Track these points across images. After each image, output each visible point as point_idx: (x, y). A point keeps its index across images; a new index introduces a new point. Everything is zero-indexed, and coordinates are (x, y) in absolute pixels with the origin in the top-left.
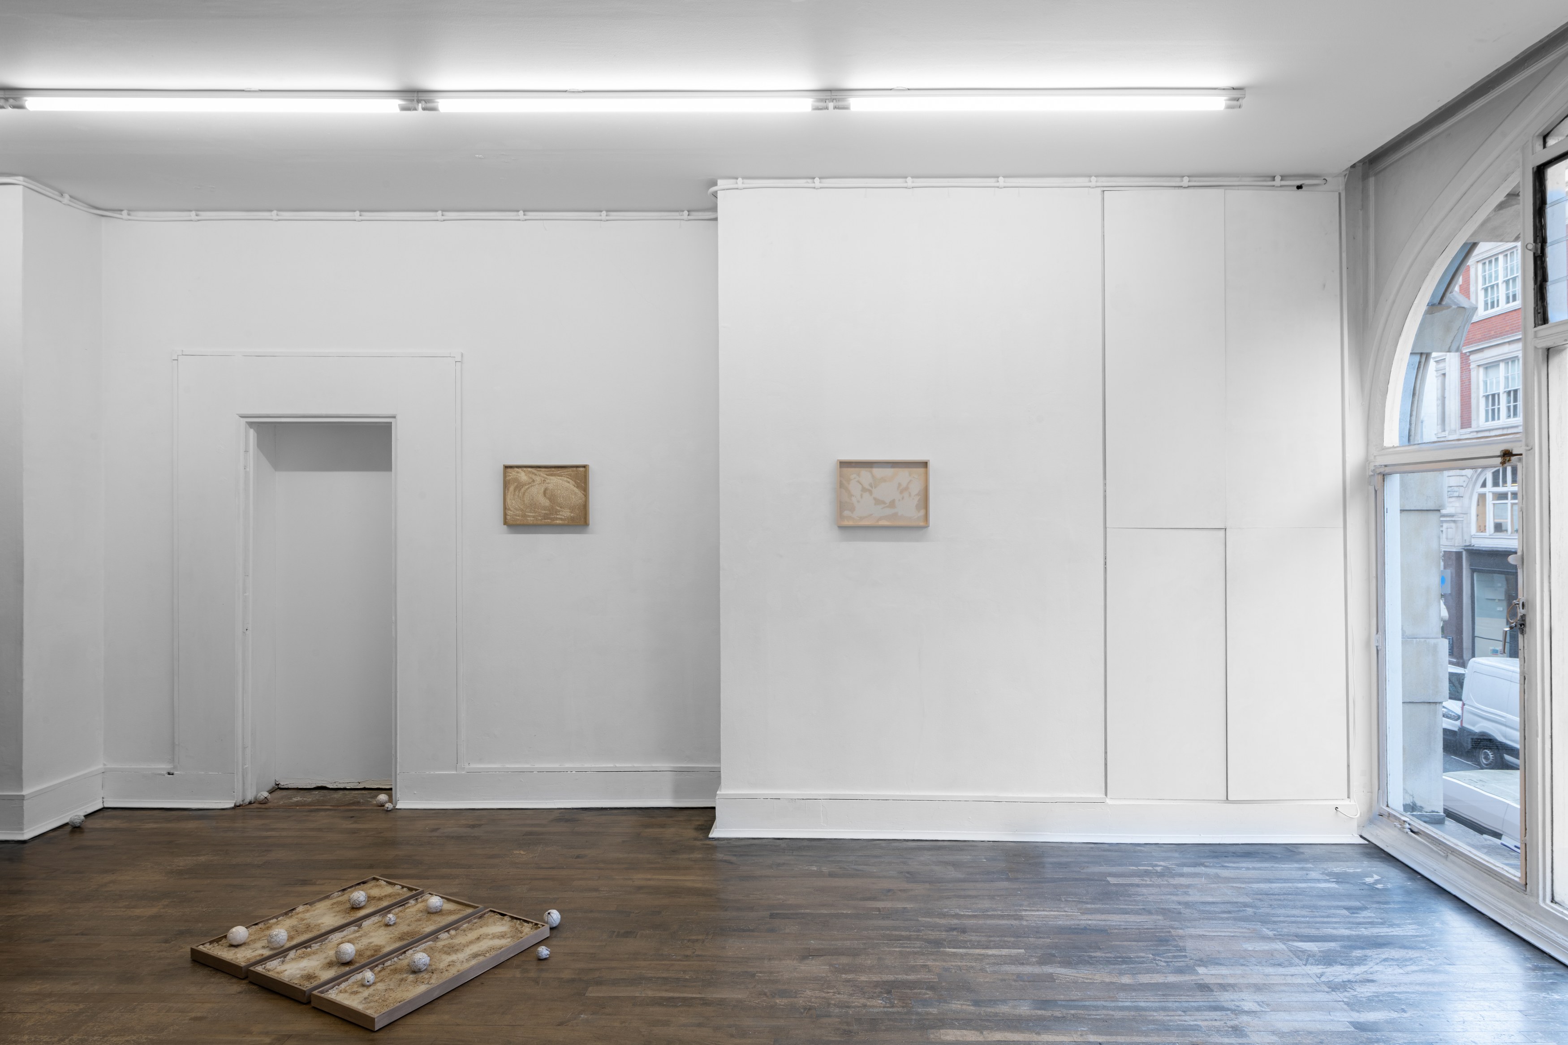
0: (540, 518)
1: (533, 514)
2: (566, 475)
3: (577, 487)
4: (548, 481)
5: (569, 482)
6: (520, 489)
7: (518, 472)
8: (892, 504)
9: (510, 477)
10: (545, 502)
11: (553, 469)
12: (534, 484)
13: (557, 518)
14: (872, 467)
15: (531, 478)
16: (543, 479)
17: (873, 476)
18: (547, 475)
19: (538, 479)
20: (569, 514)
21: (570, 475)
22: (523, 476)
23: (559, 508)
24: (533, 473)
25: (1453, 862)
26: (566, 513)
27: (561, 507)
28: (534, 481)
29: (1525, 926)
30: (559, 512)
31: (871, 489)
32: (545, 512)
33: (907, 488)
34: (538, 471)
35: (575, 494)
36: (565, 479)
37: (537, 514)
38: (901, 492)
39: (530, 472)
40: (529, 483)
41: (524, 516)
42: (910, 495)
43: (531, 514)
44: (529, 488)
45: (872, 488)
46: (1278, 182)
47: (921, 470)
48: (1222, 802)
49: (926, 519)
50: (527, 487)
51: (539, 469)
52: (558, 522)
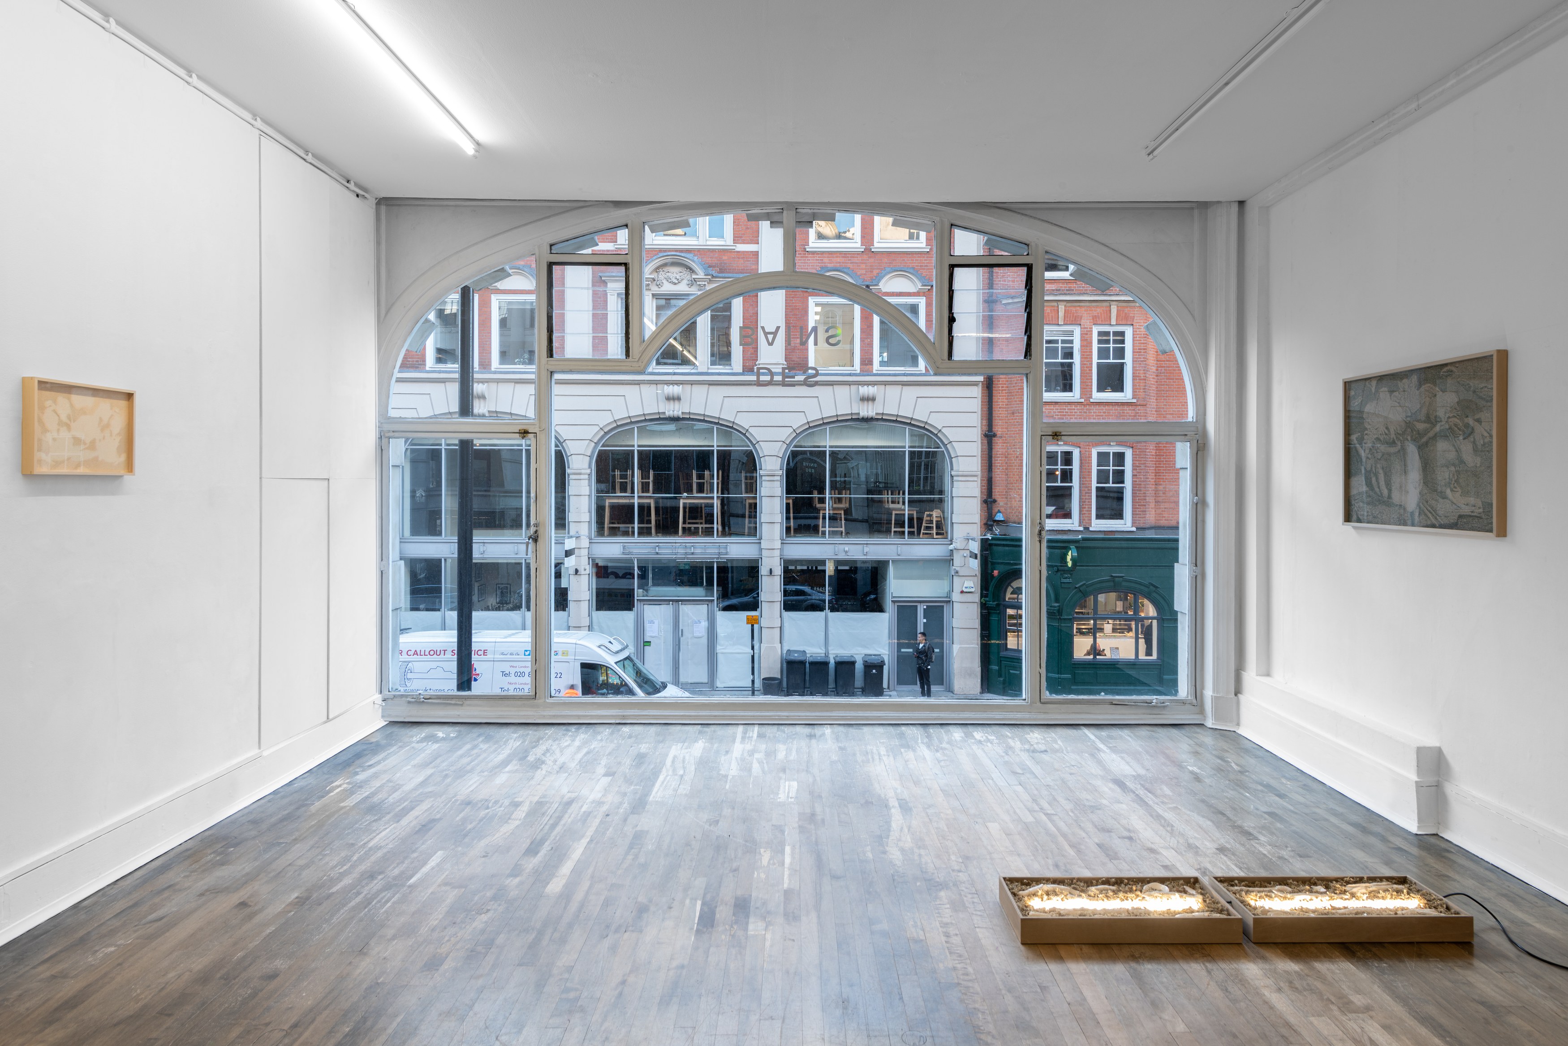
8: (92, 446)
14: (70, 393)
17: (72, 405)
29: (544, 717)
31: (68, 422)
33: (108, 425)
38: (102, 430)
42: (111, 435)
45: (70, 421)
46: (352, 186)
47: (123, 403)
48: (325, 722)
49: (130, 466)
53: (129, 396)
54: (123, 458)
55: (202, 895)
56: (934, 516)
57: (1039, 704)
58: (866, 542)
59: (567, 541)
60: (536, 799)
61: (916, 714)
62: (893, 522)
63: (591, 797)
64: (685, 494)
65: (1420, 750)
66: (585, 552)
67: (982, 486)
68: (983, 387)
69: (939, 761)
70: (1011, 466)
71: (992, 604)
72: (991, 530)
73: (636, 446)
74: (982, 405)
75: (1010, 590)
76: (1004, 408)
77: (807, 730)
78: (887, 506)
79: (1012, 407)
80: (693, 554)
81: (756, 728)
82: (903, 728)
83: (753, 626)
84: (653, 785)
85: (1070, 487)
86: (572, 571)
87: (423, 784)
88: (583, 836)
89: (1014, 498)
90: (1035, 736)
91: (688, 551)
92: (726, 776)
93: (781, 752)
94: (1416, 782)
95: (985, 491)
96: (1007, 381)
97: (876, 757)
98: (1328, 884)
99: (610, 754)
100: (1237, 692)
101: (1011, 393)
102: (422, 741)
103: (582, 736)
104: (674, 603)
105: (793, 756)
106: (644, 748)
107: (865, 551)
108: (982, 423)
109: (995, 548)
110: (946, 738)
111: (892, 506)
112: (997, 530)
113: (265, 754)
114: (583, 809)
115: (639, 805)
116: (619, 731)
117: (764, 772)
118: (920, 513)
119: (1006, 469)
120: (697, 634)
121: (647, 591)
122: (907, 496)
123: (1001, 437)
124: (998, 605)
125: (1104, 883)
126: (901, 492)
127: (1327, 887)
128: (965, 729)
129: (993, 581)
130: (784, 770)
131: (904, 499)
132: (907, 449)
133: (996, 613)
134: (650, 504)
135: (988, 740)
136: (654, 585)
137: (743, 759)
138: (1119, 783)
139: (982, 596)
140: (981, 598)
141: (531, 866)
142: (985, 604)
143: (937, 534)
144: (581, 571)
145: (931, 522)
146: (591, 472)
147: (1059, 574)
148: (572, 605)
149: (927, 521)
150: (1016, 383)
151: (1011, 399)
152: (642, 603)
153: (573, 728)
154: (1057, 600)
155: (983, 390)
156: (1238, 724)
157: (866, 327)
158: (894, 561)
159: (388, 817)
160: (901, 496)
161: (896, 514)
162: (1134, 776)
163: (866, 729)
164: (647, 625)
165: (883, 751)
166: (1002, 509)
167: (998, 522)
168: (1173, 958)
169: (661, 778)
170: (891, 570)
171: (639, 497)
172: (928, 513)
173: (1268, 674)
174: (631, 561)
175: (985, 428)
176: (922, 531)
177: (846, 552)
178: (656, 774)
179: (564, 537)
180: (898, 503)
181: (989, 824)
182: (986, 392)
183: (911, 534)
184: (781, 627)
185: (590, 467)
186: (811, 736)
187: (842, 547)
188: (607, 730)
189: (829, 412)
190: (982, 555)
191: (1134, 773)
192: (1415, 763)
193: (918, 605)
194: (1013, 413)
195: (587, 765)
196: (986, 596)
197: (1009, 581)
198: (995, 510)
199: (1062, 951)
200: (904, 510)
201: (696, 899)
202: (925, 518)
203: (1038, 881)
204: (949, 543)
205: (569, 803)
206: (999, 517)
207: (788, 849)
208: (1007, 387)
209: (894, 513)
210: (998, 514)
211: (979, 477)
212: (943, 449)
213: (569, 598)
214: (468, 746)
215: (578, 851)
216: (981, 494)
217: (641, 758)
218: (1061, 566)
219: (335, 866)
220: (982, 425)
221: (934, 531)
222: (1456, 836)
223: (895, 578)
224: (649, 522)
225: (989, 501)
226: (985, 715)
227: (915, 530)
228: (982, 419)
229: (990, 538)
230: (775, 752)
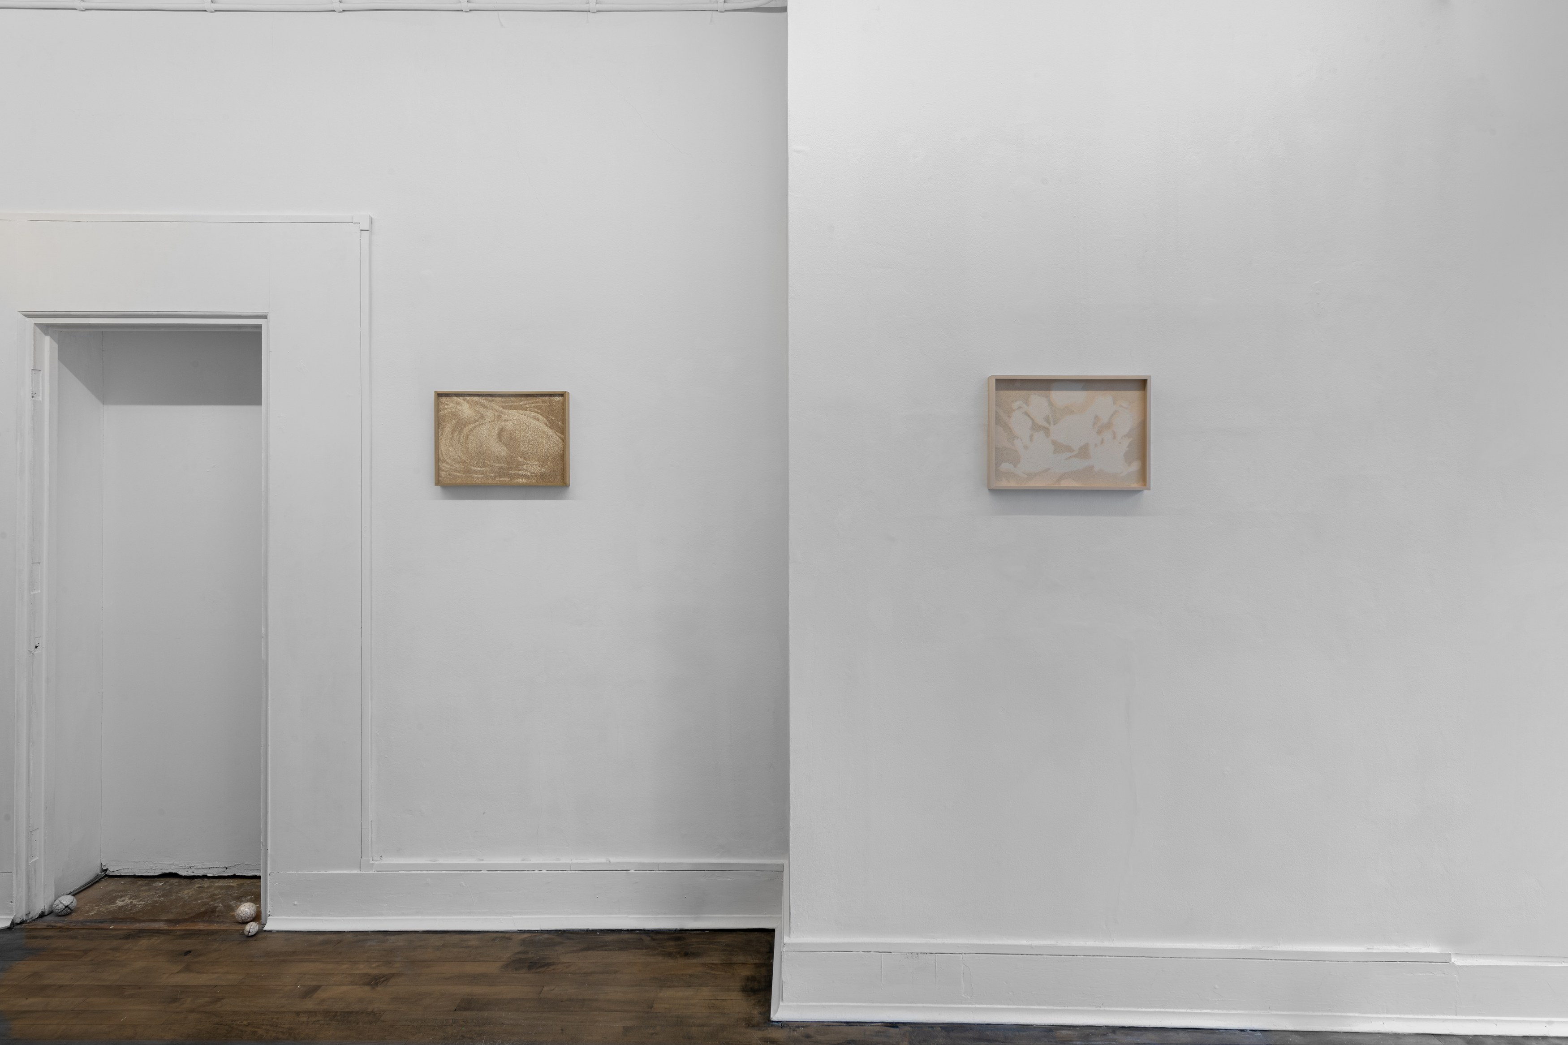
0: (492, 475)
1: (482, 469)
2: (534, 407)
3: (551, 427)
4: (505, 417)
5: (538, 419)
6: (462, 430)
7: (457, 403)
8: (1084, 453)
9: (446, 411)
11: (513, 399)
12: (484, 422)
13: (519, 475)
14: (1049, 389)
15: (478, 412)
16: (497, 414)
17: (1051, 404)
18: (503, 407)
19: (489, 414)
20: (537, 468)
21: (540, 408)
22: (465, 409)
23: (521, 460)
24: (481, 405)
26: (533, 468)
27: (525, 459)
28: (482, 417)
30: (523, 465)
31: (1046, 425)
32: (500, 465)
33: (1109, 425)
34: (490, 401)
35: (548, 437)
36: (532, 414)
37: (487, 469)
38: (1099, 432)
39: (477, 403)
40: (475, 421)
41: (467, 471)
42: (1114, 438)
43: (479, 469)
44: (475, 427)
45: (1049, 423)
49: (1143, 478)
50: (473, 426)
51: (491, 399)
52: (521, 481)
53: (1142, 384)
54: (1135, 466)
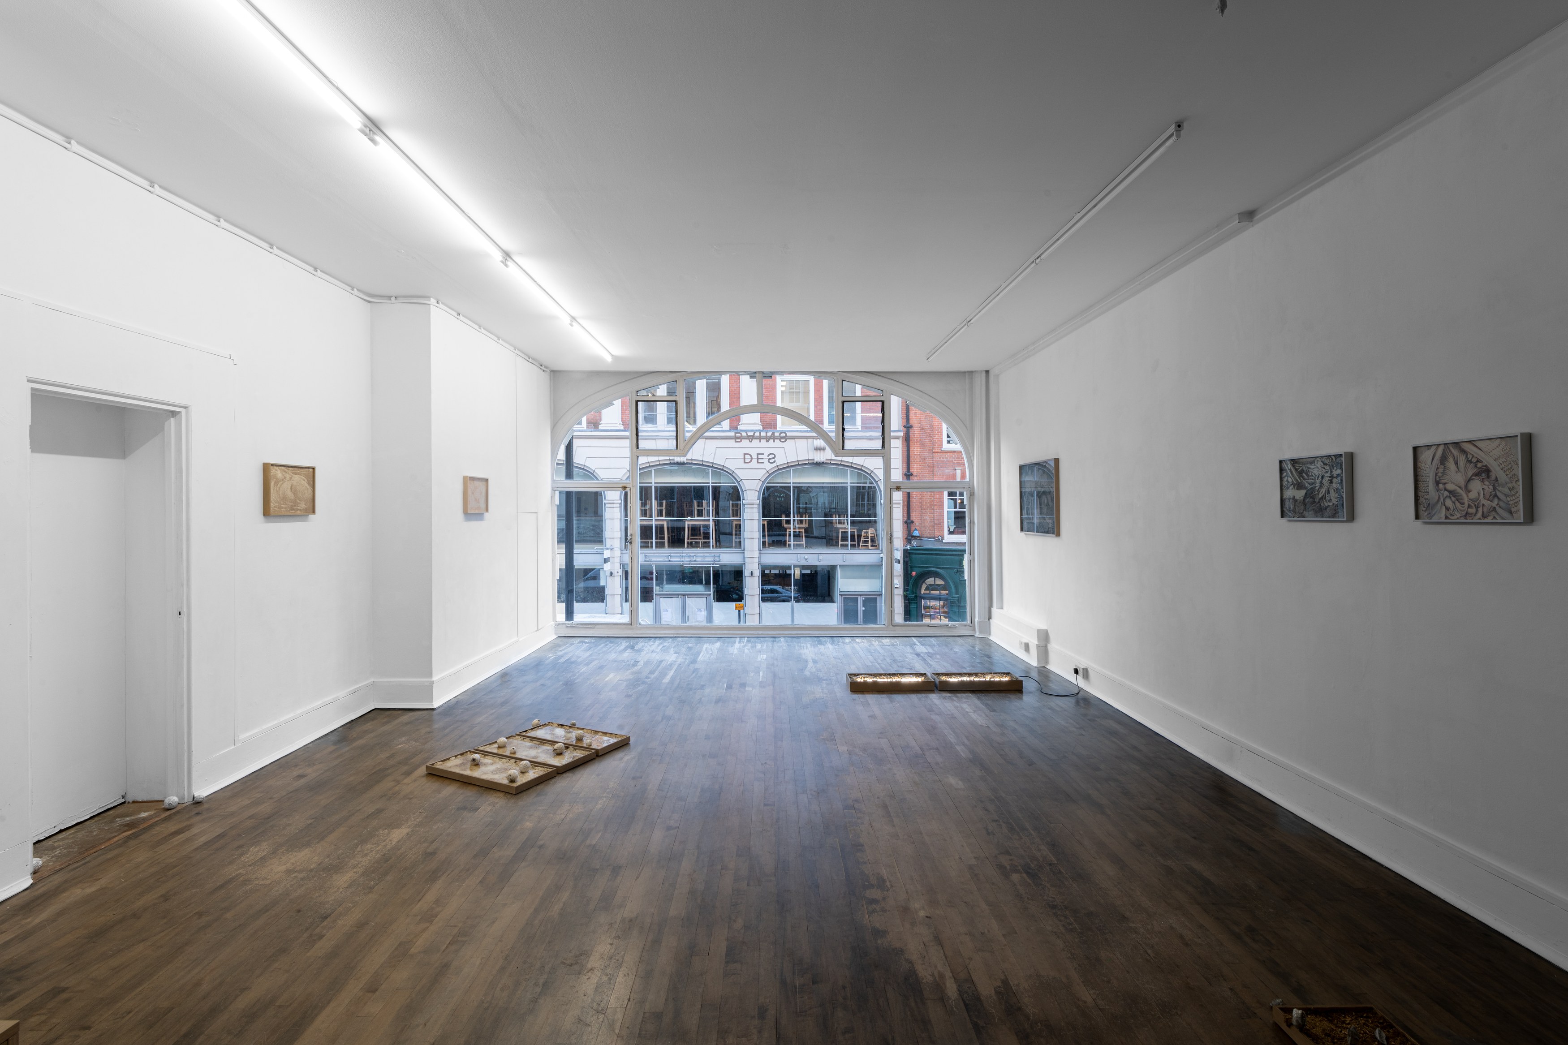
0: (288, 510)
2: (303, 474)
3: (309, 485)
4: (293, 478)
5: (304, 480)
6: (277, 485)
7: (276, 470)
8: (479, 502)
9: (272, 474)
10: (290, 495)
11: (296, 469)
12: (286, 481)
13: (298, 510)
14: (475, 481)
15: (284, 475)
16: (290, 477)
17: (475, 486)
18: (293, 473)
19: (287, 477)
21: (305, 474)
22: (279, 474)
23: (299, 501)
24: (286, 471)
25: (597, 628)
26: (303, 505)
28: (285, 478)
30: (299, 504)
31: (474, 492)
32: (291, 505)
33: (483, 493)
35: (308, 490)
36: (303, 477)
37: (287, 506)
39: (283, 470)
40: (283, 480)
41: (280, 508)
42: (483, 497)
43: (284, 506)
46: (543, 368)
47: (484, 483)
48: (536, 631)
49: (487, 510)
50: (281, 483)
51: (288, 468)
52: (298, 512)
53: (487, 480)
54: (485, 506)
55: (524, 682)
56: (869, 533)
57: (891, 626)
58: (820, 552)
59: (605, 552)
60: (646, 660)
61: (828, 632)
62: (840, 538)
63: (671, 660)
64: (689, 518)
65: (1039, 631)
66: (617, 560)
67: (903, 511)
68: (902, 440)
69: (835, 649)
70: (924, 497)
71: (912, 596)
72: (910, 543)
73: (653, 483)
74: (902, 453)
75: (924, 586)
76: (918, 455)
77: (772, 639)
78: (835, 526)
79: (924, 455)
80: (695, 561)
81: (746, 638)
82: (821, 638)
83: (739, 611)
84: (699, 656)
85: (964, 512)
86: (609, 574)
87: (590, 656)
88: (672, 669)
89: (927, 520)
90: (886, 641)
91: (692, 559)
92: (733, 654)
93: (759, 646)
94: (1037, 645)
95: (906, 515)
96: (920, 436)
97: (805, 648)
98: (976, 675)
99: (674, 647)
100: (990, 618)
101: (922, 444)
102: (579, 643)
103: (658, 641)
104: (682, 596)
105: (765, 647)
106: (690, 645)
107: (820, 559)
108: (902, 465)
109: (914, 556)
110: (841, 641)
111: (839, 526)
112: (914, 543)
113: (520, 640)
114: (668, 663)
115: (694, 661)
116: (676, 639)
117: (750, 652)
118: (860, 531)
119: (920, 499)
120: (699, 619)
121: (662, 588)
122: (849, 519)
123: (916, 476)
124: (916, 597)
125: (888, 675)
126: (846, 515)
127: (976, 676)
128: (852, 638)
129: (912, 579)
130: (760, 652)
131: (847, 520)
132: (849, 485)
133: (915, 603)
134: (664, 525)
135: (863, 642)
136: (667, 584)
137: (740, 648)
138: (918, 655)
139: (905, 590)
140: (904, 592)
141: (653, 677)
142: (907, 596)
143: (872, 546)
144: (615, 573)
145: (867, 537)
146: (621, 502)
147: (958, 574)
148: (608, 598)
149: (864, 536)
150: (926, 437)
151: (922, 448)
152: (659, 597)
153: (653, 639)
154: (957, 593)
155: (903, 442)
156: (990, 635)
157: (818, 397)
158: (840, 566)
159: (582, 665)
160: (846, 518)
161: (842, 532)
162: (926, 653)
163: (801, 638)
164: (663, 614)
165: (809, 645)
166: (918, 528)
167: (915, 537)
168: (906, 694)
169: (701, 654)
170: (839, 572)
171: (656, 520)
172: (865, 531)
173: (1002, 608)
174: (651, 566)
175: (905, 470)
176: (861, 544)
177: (806, 559)
178: (698, 653)
179: (603, 549)
180: (844, 524)
181: (851, 666)
182: (905, 444)
183: (853, 546)
184: (759, 614)
185: (620, 499)
186: (773, 641)
187: (803, 555)
188: (670, 640)
189: (792, 458)
190: (904, 561)
191: (927, 652)
192: (1037, 637)
193: (859, 597)
194: (925, 459)
195: (665, 650)
196: (907, 591)
197: (923, 580)
198: (913, 528)
199: (865, 693)
200: (848, 529)
201: (724, 683)
202: (863, 534)
203: (861, 674)
204: (880, 552)
205: (661, 661)
206: (916, 533)
207: (761, 673)
208: (920, 440)
209: (840, 531)
210: (915, 531)
211: (902, 505)
212: (875, 485)
213: (606, 593)
214: (603, 645)
215: (671, 673)
216: (903, 518)
217: (690, 648)
218: (959, 568)
219: (571, 677)
220: (902, 467)
221: (870, 544)
222: (1050, 667)
223: (841, 578)
224: (663, 538)
225: (908, 522)
226: (863, 632)
227: (856, 543)
228: (903, 463)
229: (909, 549)
230: (755, 646)
